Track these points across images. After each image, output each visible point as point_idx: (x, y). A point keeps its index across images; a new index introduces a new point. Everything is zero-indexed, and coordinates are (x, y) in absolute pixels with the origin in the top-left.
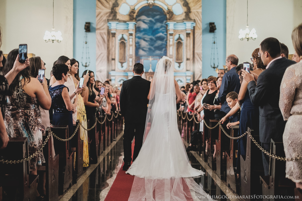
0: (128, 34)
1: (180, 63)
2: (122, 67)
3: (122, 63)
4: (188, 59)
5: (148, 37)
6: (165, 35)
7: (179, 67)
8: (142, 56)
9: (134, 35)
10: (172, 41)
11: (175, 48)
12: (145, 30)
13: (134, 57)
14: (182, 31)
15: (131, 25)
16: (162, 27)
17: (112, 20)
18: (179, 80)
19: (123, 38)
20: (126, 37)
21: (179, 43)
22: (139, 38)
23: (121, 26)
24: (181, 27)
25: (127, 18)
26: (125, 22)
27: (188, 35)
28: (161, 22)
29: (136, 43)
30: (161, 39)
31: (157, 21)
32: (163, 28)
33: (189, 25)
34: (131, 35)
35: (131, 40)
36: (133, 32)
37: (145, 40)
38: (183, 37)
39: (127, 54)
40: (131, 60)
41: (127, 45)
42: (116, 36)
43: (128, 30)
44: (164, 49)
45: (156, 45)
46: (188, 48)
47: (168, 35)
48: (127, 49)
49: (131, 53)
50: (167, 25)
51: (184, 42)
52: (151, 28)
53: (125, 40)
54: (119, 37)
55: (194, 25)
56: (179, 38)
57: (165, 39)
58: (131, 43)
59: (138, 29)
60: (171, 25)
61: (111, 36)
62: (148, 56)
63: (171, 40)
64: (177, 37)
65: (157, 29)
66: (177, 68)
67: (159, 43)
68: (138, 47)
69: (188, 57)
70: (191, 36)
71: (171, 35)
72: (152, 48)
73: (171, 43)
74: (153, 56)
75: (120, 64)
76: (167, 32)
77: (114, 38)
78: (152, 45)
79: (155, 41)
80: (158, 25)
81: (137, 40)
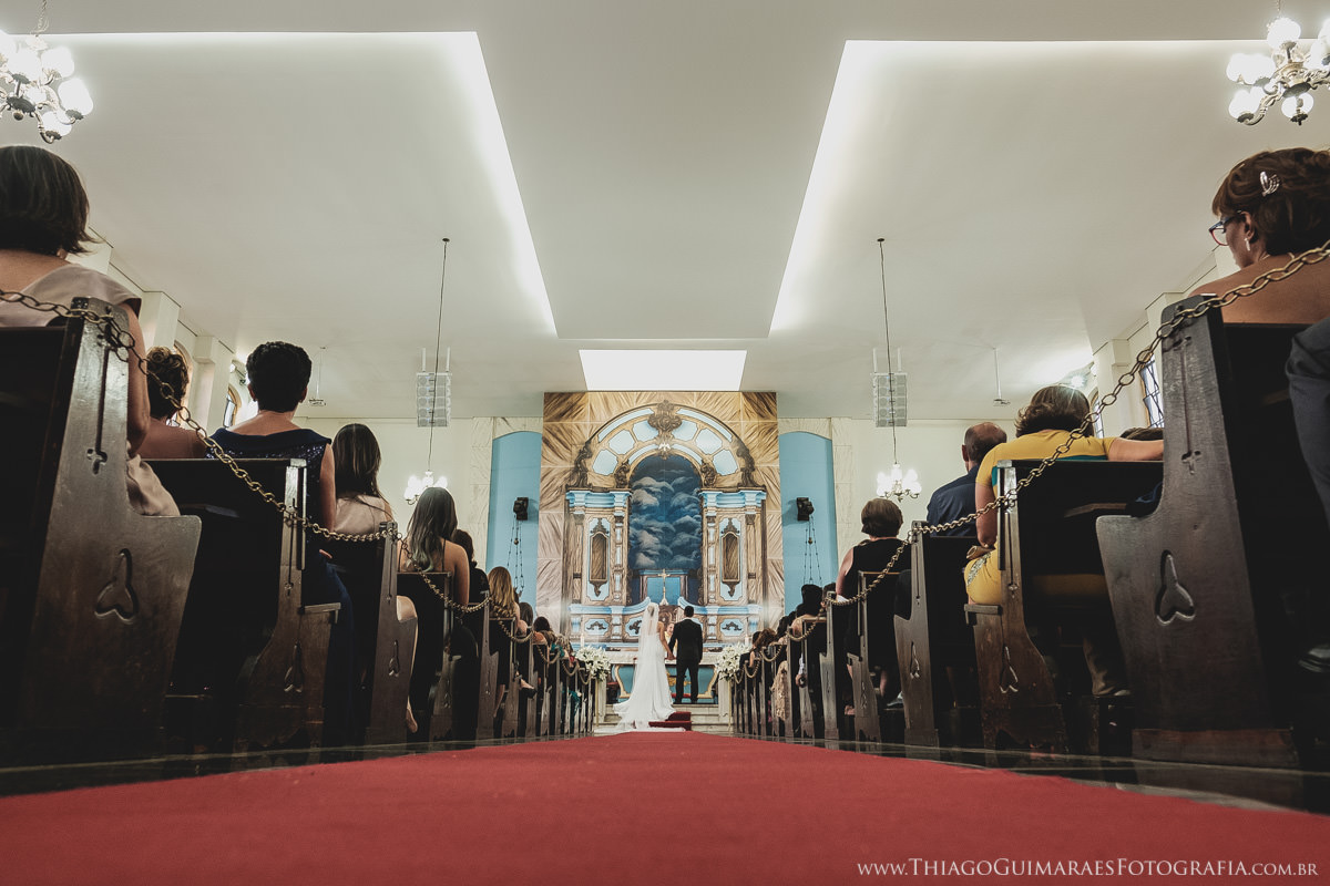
0: (611, 518)
1: (732, 585)
2: (598, 593)
3: (597, 585)
4: (750, 576)
5: (657, 525)
6: (697, 519)
7: (731, 593)
8: (644, 568)
9: (625, 520)
10: (713, 534)
11: (720, 549)
12: (650, 509)
13: (625, 571)
14: (735, 511)
15: (620, 499)
16: (689, 502)
17: (577, 486)
18: (732, 624)
19: (600, 527)
20: (607, 525)
21: (730, 540)
22: (639, 527)
23: (599, 501)
24: (733, 502)
25: (611, 483)
26: (605, 490)
27: (750, 520)
28: (689, 491)
29: (629, 538)
30: (688, 528)
31: (680, 488)
32: (694, 505)
33: (752, 498)
34: (619, 519)
35: (618, 531)
36: (625, 514)
37: (650, 532)
38: (739, 523)
39: (610, 562)
40: (618, 577)
41: (611, 542)
42: (586, 521)
43: (613, 509)
44: (694, 553)
45: (677, 542)
46: (751, 550)
47: (705, 521)
48: (610, 551)
49: (618, 562)
50: (701, 498)
51: (742, 536)
52: (664, 504)
53: (604, 530)
54: (591, 524)
55: (764, 498)
56: (731, 527)
57: (698, 530)
58: (619, 538)
59: (635, 507)
60: (711, 498)
61: (573, 522)
62: (659, 568)
63: (712, 531)
64: (724, 524)
65: (679, 507)
66: (727, 597)
67: (685, 537)
68: (634, 548)
69: (752, 571)
70: (758, 522)
71: (711, 519)
72: (669, 550)
73: (711, 539)
74: (670, 568)
75: (593, 587)
76: (701, 514)
77: (580, 527)
78: (668, 544)
79: (675, 534)
80: (683, 497)
81: (632, 530)
